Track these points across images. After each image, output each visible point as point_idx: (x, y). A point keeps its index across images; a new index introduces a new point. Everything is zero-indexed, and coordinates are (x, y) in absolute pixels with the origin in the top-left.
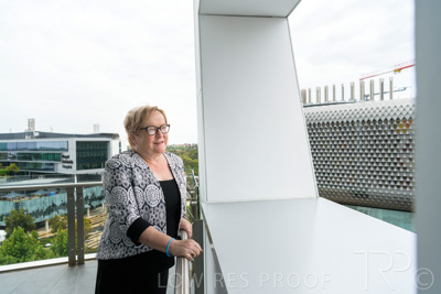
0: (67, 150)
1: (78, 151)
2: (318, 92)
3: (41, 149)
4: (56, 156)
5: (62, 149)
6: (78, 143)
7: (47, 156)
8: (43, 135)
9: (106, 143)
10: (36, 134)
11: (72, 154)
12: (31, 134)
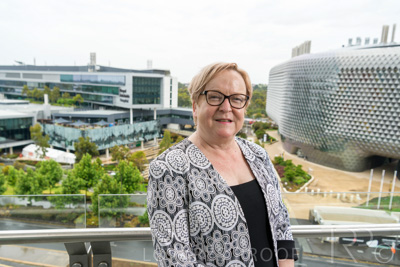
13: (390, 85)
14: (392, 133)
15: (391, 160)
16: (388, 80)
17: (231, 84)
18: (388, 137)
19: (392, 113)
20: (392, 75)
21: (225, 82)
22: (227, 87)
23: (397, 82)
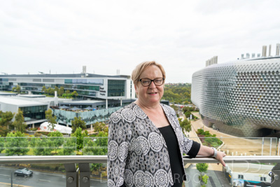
0: (103, 85)
1: (109, 85)
3: (89, 83)
4: (97, 88)
5: (100, 84)
6: (109, 80)
7: (91, 88)
8: (90, 76)
9: (124, 81)
10: (87, 75)
11: (105, 87)
12: (84, 75)
13: (271, 82)
14: (275, 113)
15: (275, 131)
16: (269, 79)
17: (153, 74)
18: (272, 116)
19: (274, 100)
20: (271, 76)
23: (275, 80)
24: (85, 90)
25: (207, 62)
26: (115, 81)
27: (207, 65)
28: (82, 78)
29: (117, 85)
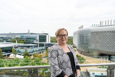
0: (37, 37)
1: (39, 38)
2: (106, 22)
3: (31, 37)
4: (34, 39)
6: (39, 36)
7: (32, 39)
8: (31, 34)
9: (46, 36)
10: (30, 33)
12: (29, 33)
13: (103, 36)
16: (103, 34)
17: (64, 33)
20: (104, 33)
21: (62, 32)
22: (63, 33)
23: (105, 35)
24: (29, 40)
25: (79, 28)
26: (42, 36)
27: (79, 29)
28: (28, 35)
29: (43, 38)
